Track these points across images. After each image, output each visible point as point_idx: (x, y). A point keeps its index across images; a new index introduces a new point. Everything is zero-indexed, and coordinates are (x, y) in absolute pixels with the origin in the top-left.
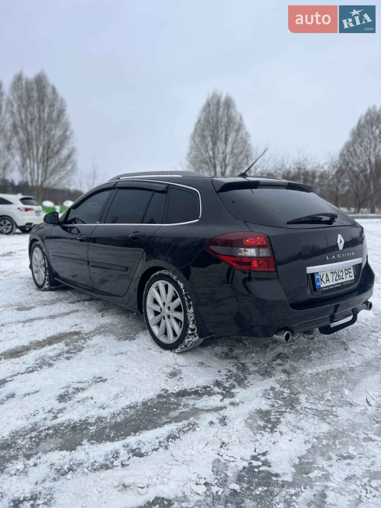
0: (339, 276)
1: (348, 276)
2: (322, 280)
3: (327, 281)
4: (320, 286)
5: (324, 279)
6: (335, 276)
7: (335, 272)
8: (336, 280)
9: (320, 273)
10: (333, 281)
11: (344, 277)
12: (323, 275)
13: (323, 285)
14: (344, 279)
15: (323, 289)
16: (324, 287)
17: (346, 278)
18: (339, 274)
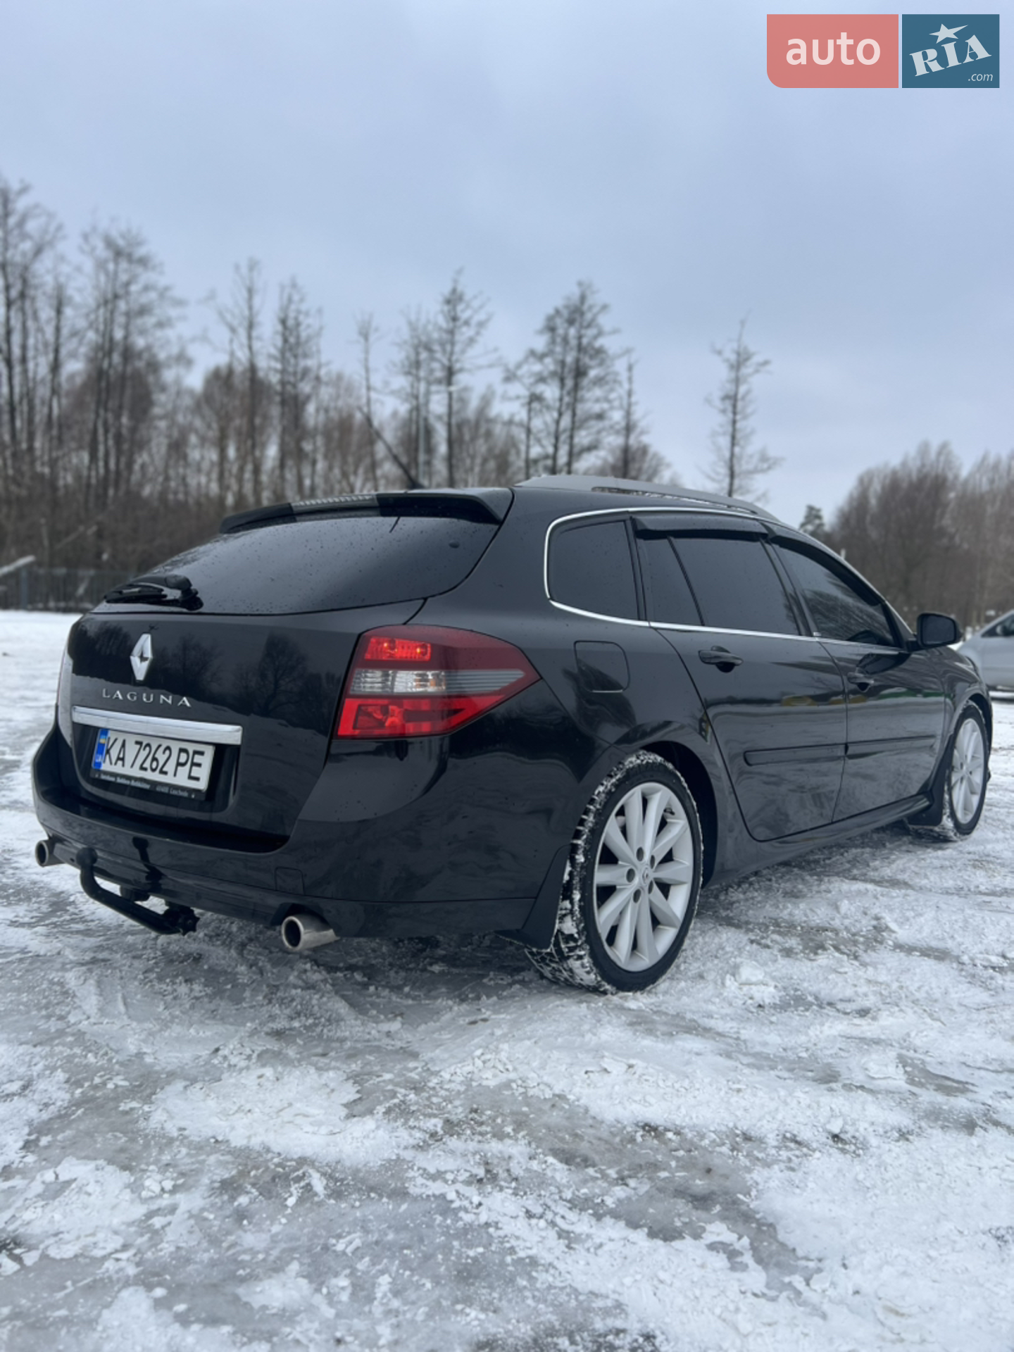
0: (154, 759)
1: (183, 771)
2: (108, 752)
3: (119, 759)
4: (99, 764)
5: (114, 753)
6: (143, 754)
7: (148, 745)
8: (142, 768)
9: (110, 734)
10: (132, 766)
11: (170, 767)
12: (116, 740)
13: (106, 767)
14: (166, 773)
15: (103, 777)
16: (106, 773)
17: (175, 775)
18: (156, 756)
